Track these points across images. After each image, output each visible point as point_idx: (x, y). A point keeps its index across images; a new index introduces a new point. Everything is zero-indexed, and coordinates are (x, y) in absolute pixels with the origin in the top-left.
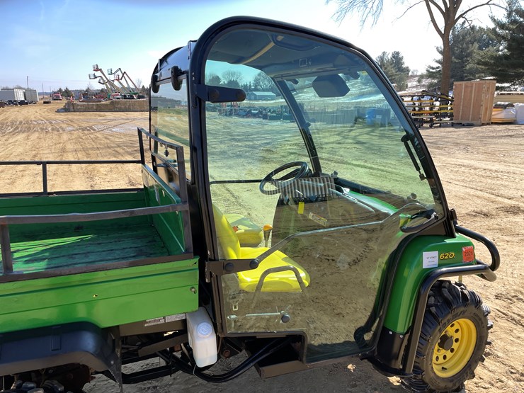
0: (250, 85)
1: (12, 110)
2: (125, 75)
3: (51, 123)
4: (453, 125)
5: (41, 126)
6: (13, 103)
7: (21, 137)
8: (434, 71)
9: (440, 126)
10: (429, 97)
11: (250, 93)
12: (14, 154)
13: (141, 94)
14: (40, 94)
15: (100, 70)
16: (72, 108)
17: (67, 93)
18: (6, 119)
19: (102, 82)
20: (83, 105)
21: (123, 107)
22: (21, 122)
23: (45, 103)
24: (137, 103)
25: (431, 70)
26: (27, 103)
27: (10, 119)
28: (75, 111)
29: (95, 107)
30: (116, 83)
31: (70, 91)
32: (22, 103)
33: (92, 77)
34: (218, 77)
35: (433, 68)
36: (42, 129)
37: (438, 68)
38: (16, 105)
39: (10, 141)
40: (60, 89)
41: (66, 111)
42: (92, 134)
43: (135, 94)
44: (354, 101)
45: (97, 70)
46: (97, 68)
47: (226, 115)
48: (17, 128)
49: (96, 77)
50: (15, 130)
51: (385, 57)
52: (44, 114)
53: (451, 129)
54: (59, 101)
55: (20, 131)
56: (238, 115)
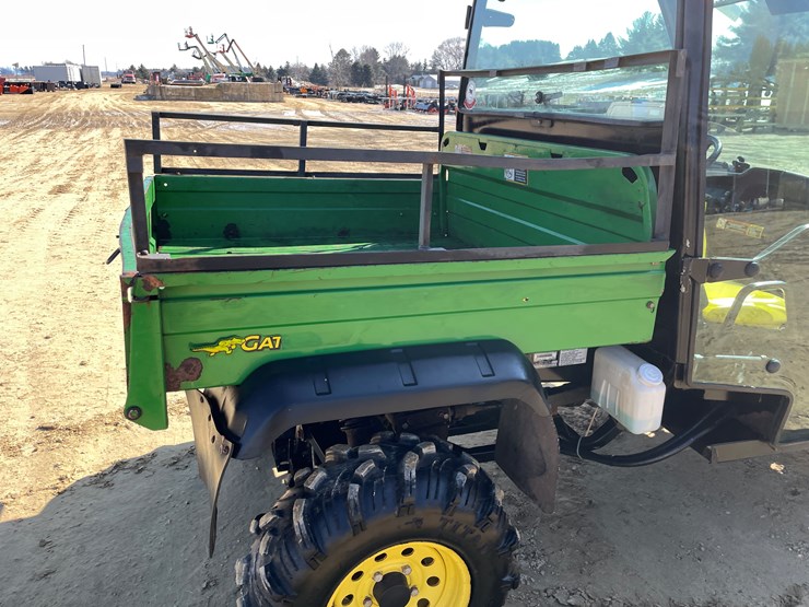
0: (425, 65)
1: (68, 96)
2: (233, 45)
3: (132, 115)
4: (774, 130)
5: (121, 119)
6: (67, 85)
7: (96, 133)
8: (729, 45)
9: (753, 132)
10: (739, 83)
11: (425, 77)
12: (97, 156)
13: (257, 76)
14: (102, 73)
15: (196, 36)
16: (158, 94)
17: (142, 73)
18: (64, 107)
19: (197, 55)
20: (176, 89)
21: (236, 94)
22: (87, 114)
23: (113, 86)
24: (257, 89)
25: (724, 44)
26: (87, 87)
27: (69, 109)
28: (163, 100)
29: (193, 94)
30: (220, 58)
31: (146, 70)
32: (80, 86)
33: (183, 47)
34: (375, 50)
35: (727, 41)
36: (124, 124)
37: (735, 40)
38: (72, 88)
39: (82, 138)
40: (132, 67)
41: (150, 99)
42: (200, 132)
43: (249, 75)
44: (594, 92)
45: (191, 35)
46: (191, 33)
47: (396, 109)
48: (85, 121)
49: (189, 48)
50: (82, 123)
51: (648, 22)
52: (117, 103)
53: (773, 136)
54: (132, 85)
55: (91, 126)
56: (417, 110)
